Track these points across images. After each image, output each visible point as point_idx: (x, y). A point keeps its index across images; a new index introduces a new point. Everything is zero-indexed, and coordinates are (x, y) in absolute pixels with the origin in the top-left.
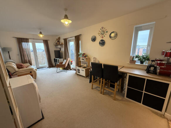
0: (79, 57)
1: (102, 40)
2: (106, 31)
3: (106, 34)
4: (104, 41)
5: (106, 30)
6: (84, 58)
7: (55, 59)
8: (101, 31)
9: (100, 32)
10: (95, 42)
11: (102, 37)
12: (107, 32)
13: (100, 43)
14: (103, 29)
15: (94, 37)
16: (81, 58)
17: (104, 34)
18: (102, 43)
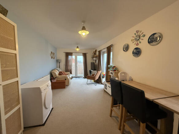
0: (109, 70)
1: (136, 49)
2: (142, 35)
3: (142, 39)
4: (139, 49)
5: (142, 33)
6: (112, 72)
7: (90, 71)
8: (135, 36)
9: (134, 38)
10: (127, 52)
11: (137, 44)
12: (144, 36)
13: (133, 53)
14: (139, 33)
15: (126, 46)
16: (110, 72)
17: (140, 40)
18: (137, 52)
